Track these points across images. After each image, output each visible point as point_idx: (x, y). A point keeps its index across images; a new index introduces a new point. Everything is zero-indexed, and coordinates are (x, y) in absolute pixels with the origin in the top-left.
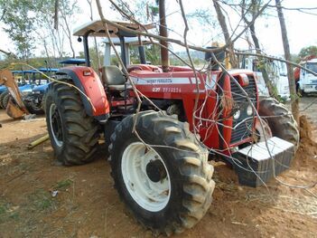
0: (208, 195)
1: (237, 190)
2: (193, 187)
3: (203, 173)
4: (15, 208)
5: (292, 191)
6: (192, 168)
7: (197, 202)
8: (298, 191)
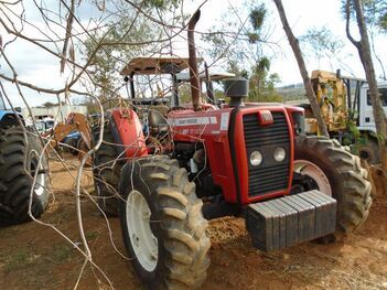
0: (198, 257)
1: (281, 257)
2: (174, 243)
3: (188, 229)
4: (36, 257)
5: (356, 265)
6: (173, 222)
7: (181, 263)
8: (365, 266)
